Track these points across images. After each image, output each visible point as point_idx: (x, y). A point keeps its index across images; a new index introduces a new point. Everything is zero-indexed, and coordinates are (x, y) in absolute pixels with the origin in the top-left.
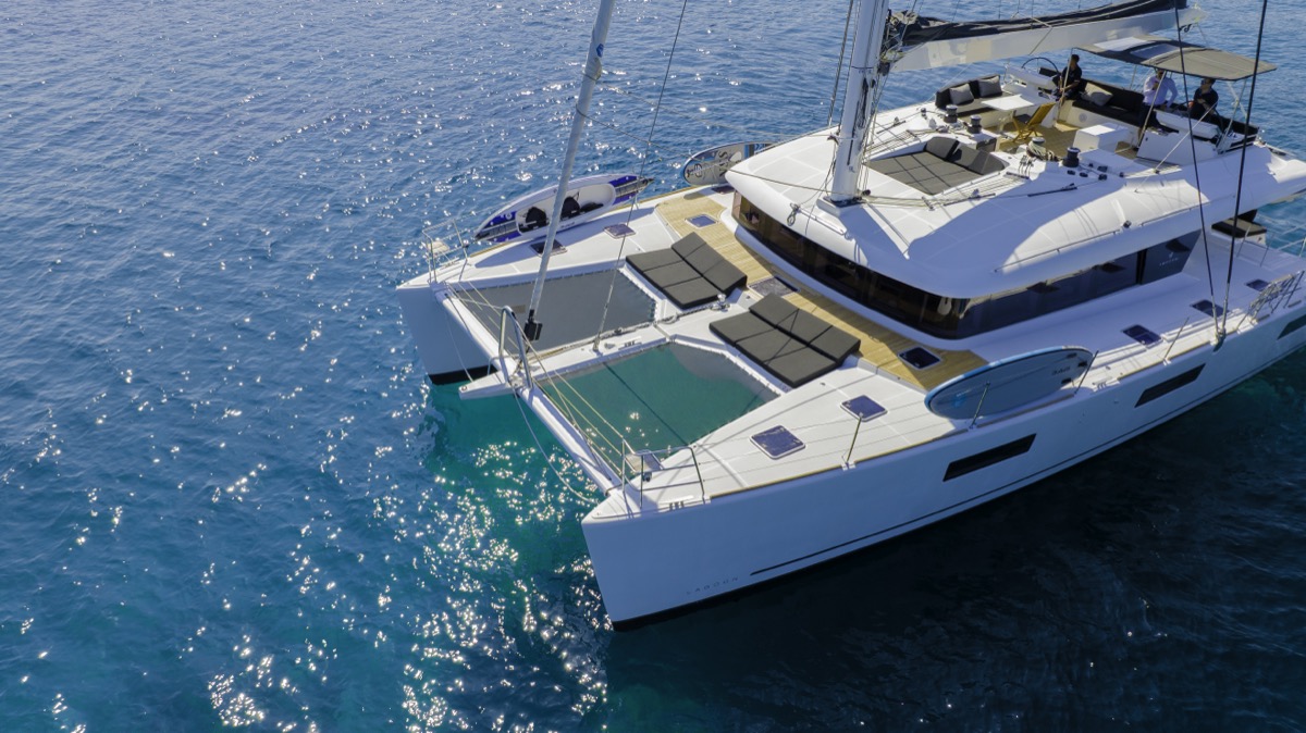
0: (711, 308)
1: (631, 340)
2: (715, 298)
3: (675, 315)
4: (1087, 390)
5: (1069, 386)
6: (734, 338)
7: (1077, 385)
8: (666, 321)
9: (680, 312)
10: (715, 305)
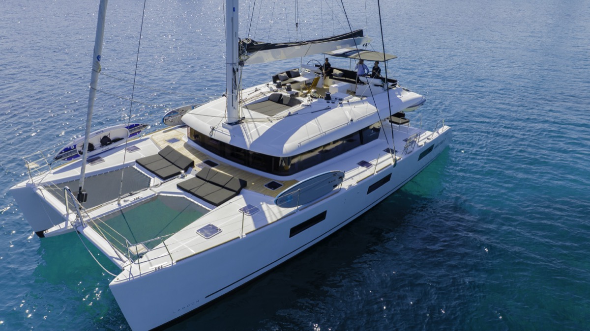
0: (178, 178)
1: (137, 197)
2: (179, 173)
3: (160, 183)
4: (344, 189)
5: (337, 188)
6: (188, 189)
7: (340, 187)
8: (156, 186)
9: (162, 181)
10: (180, 176)
